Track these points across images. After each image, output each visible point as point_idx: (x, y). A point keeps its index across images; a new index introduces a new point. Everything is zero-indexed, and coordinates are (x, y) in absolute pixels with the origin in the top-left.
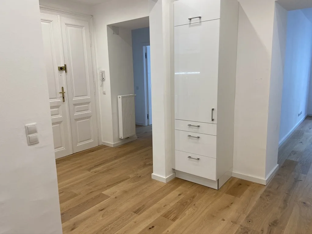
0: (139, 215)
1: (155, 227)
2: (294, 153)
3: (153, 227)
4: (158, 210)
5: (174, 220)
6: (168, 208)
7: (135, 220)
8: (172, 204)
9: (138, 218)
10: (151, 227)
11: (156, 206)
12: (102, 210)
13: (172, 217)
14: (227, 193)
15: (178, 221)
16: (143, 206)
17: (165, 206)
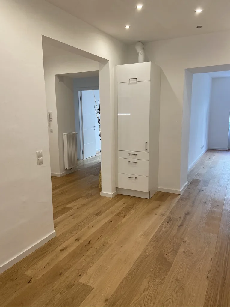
0: (99, 216)
1: (113, 221)
2: (198, 174)
3: (111, 221)
4: (112, 213)
5: (124, 216)
6: (118, 211)
7: (97, 219)
8: (120, 209)
9: (99, 218)
10: (110, 221)
11: (109, 211)
12: (71, 216)
13: (122, 215)
14: (156, 200)
15: (127, 217)
16: (100, 211)
17: (116, 210)
